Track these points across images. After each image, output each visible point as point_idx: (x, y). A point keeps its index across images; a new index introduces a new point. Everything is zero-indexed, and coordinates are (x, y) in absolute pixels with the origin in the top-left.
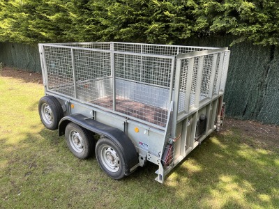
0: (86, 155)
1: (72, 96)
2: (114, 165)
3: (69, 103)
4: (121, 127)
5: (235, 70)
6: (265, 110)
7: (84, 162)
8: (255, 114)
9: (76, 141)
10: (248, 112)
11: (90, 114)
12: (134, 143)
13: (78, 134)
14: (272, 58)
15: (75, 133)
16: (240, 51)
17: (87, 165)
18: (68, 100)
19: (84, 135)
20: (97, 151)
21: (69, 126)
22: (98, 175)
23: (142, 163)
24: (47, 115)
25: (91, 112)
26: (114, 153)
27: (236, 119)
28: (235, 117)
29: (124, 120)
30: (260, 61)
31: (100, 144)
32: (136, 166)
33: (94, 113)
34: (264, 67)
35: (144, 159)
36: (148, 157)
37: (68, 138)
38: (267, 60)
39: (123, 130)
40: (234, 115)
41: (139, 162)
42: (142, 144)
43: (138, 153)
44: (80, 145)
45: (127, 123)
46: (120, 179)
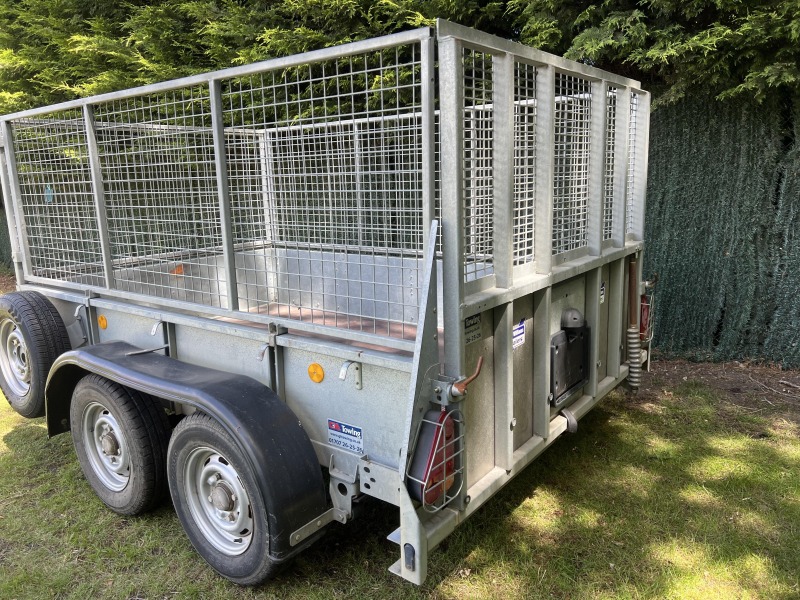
0: (139, 498)
1: (101, 284)
2: (234, 526)
3: (93, 311)
4: (258, 368)
5: (670, 196)
6: (786, 320)
7: (135, 527)
8: (754, 338)
9: (108, 446)
10: (729, 334)
11: (155, 338)
12: (309, 426)
13: (110, 420)
14: (787, 142)
15: (102, 418)
16: (680, 133)
17: (145, 536)
18: (84, 300)
19: (126, 417)
20: (173, 473)
21: (80, 391)
22: (180, 574)
23: (342, 508)
24: (15, 364)
25: (156, 330)
26: (230, 474)
27: (693, 360)
28: (689, 353)
29: (266, 338)
30: (750, 158)
31: (180, 445)
32: (318, 523)
33: (170, 329)
34: (766, 174)
35: (351, 491)
36: (365, 478)
37: (80, 440)
38: (771, 151)
39: (267, 382)
40: (685, 347)
41: (329, 503)
42: (339, 427)
43: (325, 470)
44: (120, 459)
45: (281, 349)
46: (258, 587)
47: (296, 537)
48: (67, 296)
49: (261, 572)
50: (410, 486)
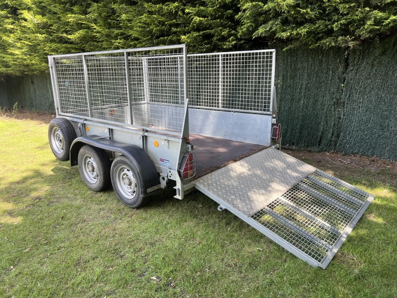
0: (101, 185)
1: (87, 115)
2: (131, 190)
3: (84, 125)
4: (139, 143)
5: (304, 86)
6: (345, 136)
7: (99, 194)
8: (333, 143)
9: (91, 169)
10: (324, 142)
11: (106, 134)
12: (154, 160)
13: (92, 160)
14: (347, 66)
15: (89, 160)
16: (308, 61)
17: (103, 196)
18: (82, 121)
19: (97, 159)
20: (113, 174)
21: (82, 150)
22: (114, 205)
23: (163, 184)
24: (58, 143)
25: (107, 131)
26: (130, 174)
27: (310, 151)
28: (309, 149)
29: (141, 133)
30: (333, 72)
31: (115, 165)
32: (156, 188)
33: (111, 131)
34: (339, 78)
35: (166, 179)
36: (169, 174)
37: (81, 167)
38: (341, 69)
39: (142, 147)
40: (308, 146)
41: (160, 183)
42: (163, 160)
43: (159, 173)
44: (95, 173)
45: (146, 136)
46: (138, 208)
47: (149, 190)
48: (75, 120)
49: (139, 202)
50: (179, 173)
